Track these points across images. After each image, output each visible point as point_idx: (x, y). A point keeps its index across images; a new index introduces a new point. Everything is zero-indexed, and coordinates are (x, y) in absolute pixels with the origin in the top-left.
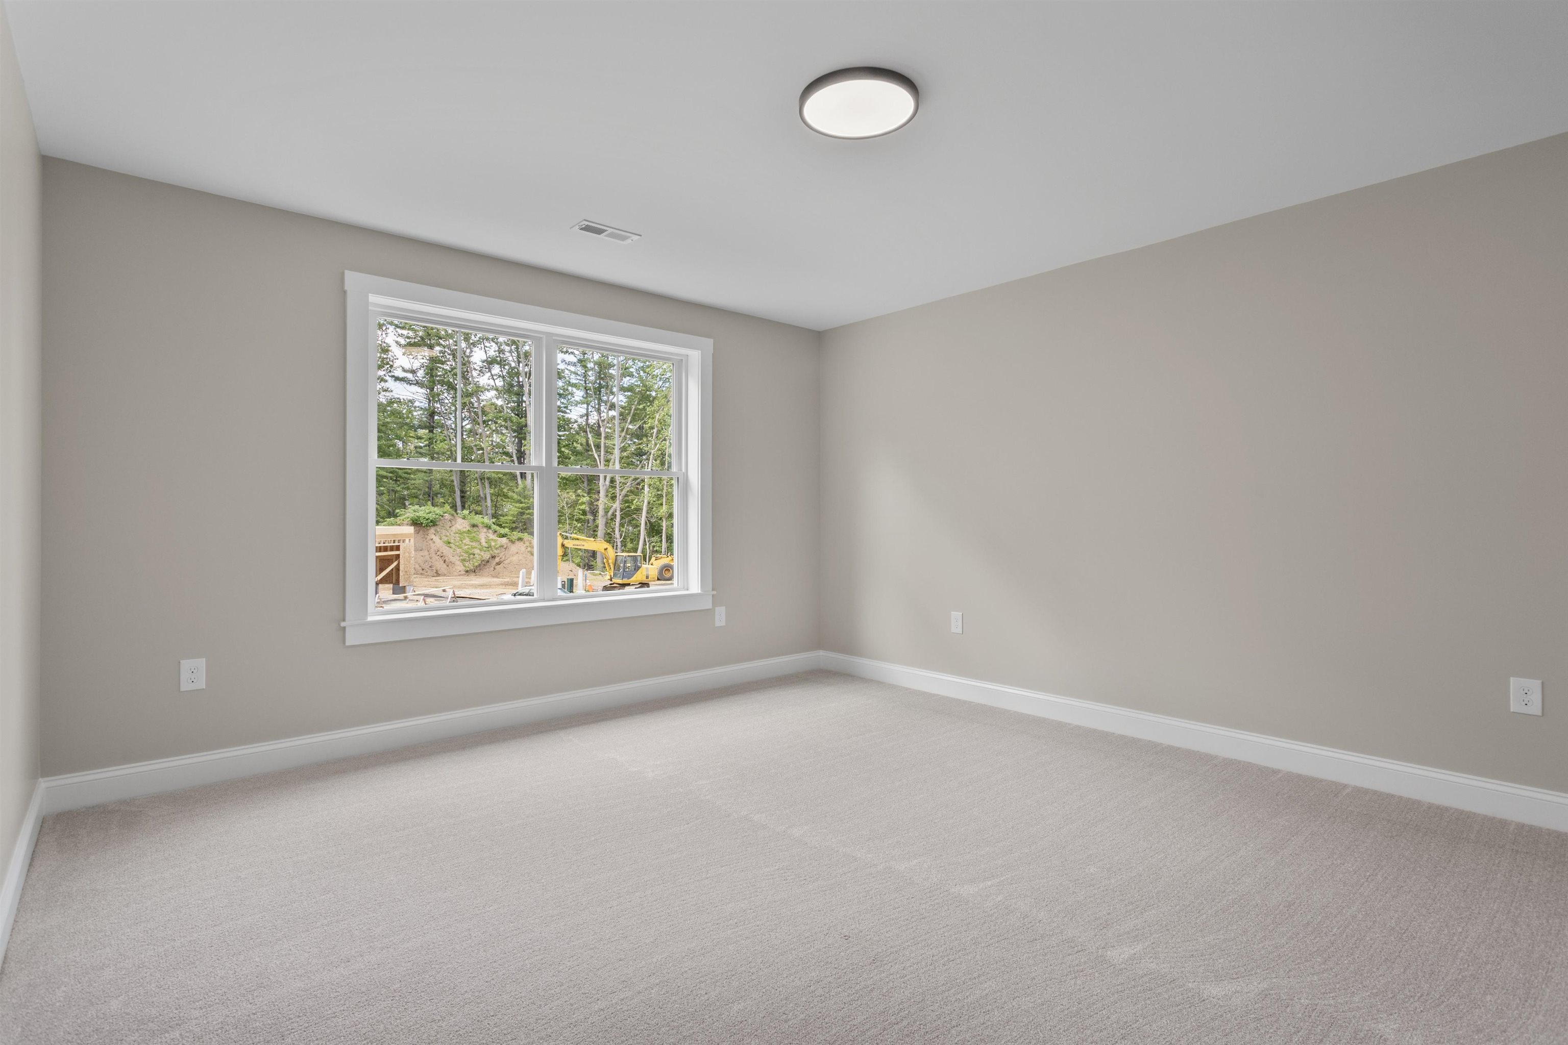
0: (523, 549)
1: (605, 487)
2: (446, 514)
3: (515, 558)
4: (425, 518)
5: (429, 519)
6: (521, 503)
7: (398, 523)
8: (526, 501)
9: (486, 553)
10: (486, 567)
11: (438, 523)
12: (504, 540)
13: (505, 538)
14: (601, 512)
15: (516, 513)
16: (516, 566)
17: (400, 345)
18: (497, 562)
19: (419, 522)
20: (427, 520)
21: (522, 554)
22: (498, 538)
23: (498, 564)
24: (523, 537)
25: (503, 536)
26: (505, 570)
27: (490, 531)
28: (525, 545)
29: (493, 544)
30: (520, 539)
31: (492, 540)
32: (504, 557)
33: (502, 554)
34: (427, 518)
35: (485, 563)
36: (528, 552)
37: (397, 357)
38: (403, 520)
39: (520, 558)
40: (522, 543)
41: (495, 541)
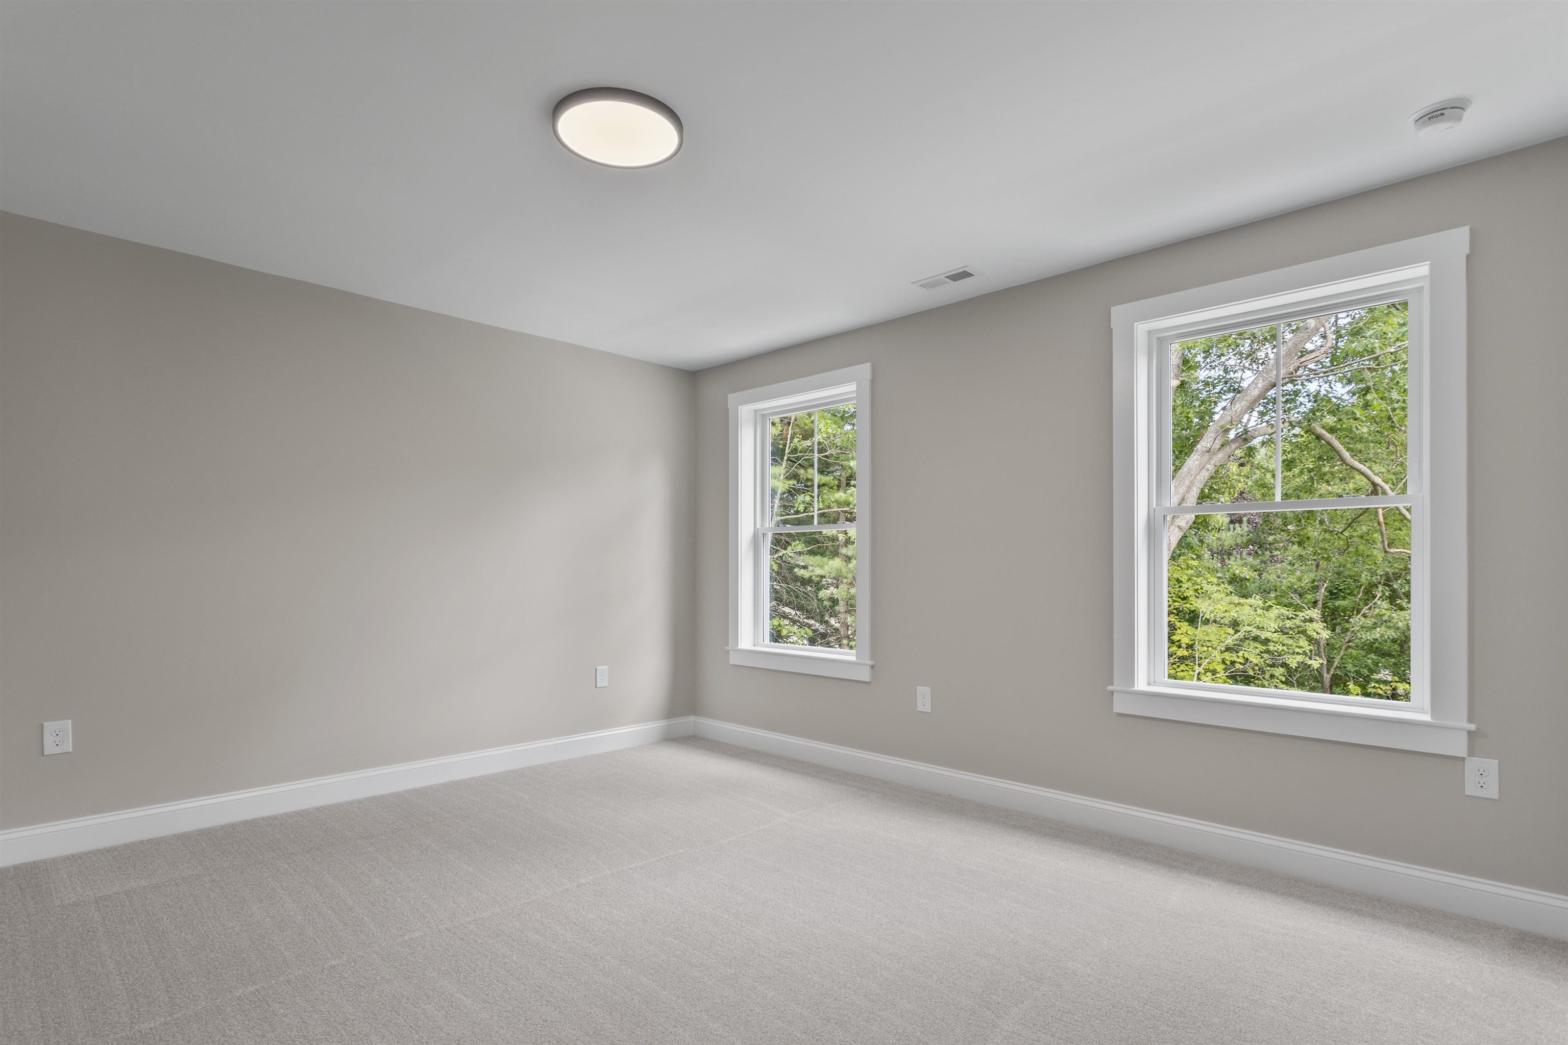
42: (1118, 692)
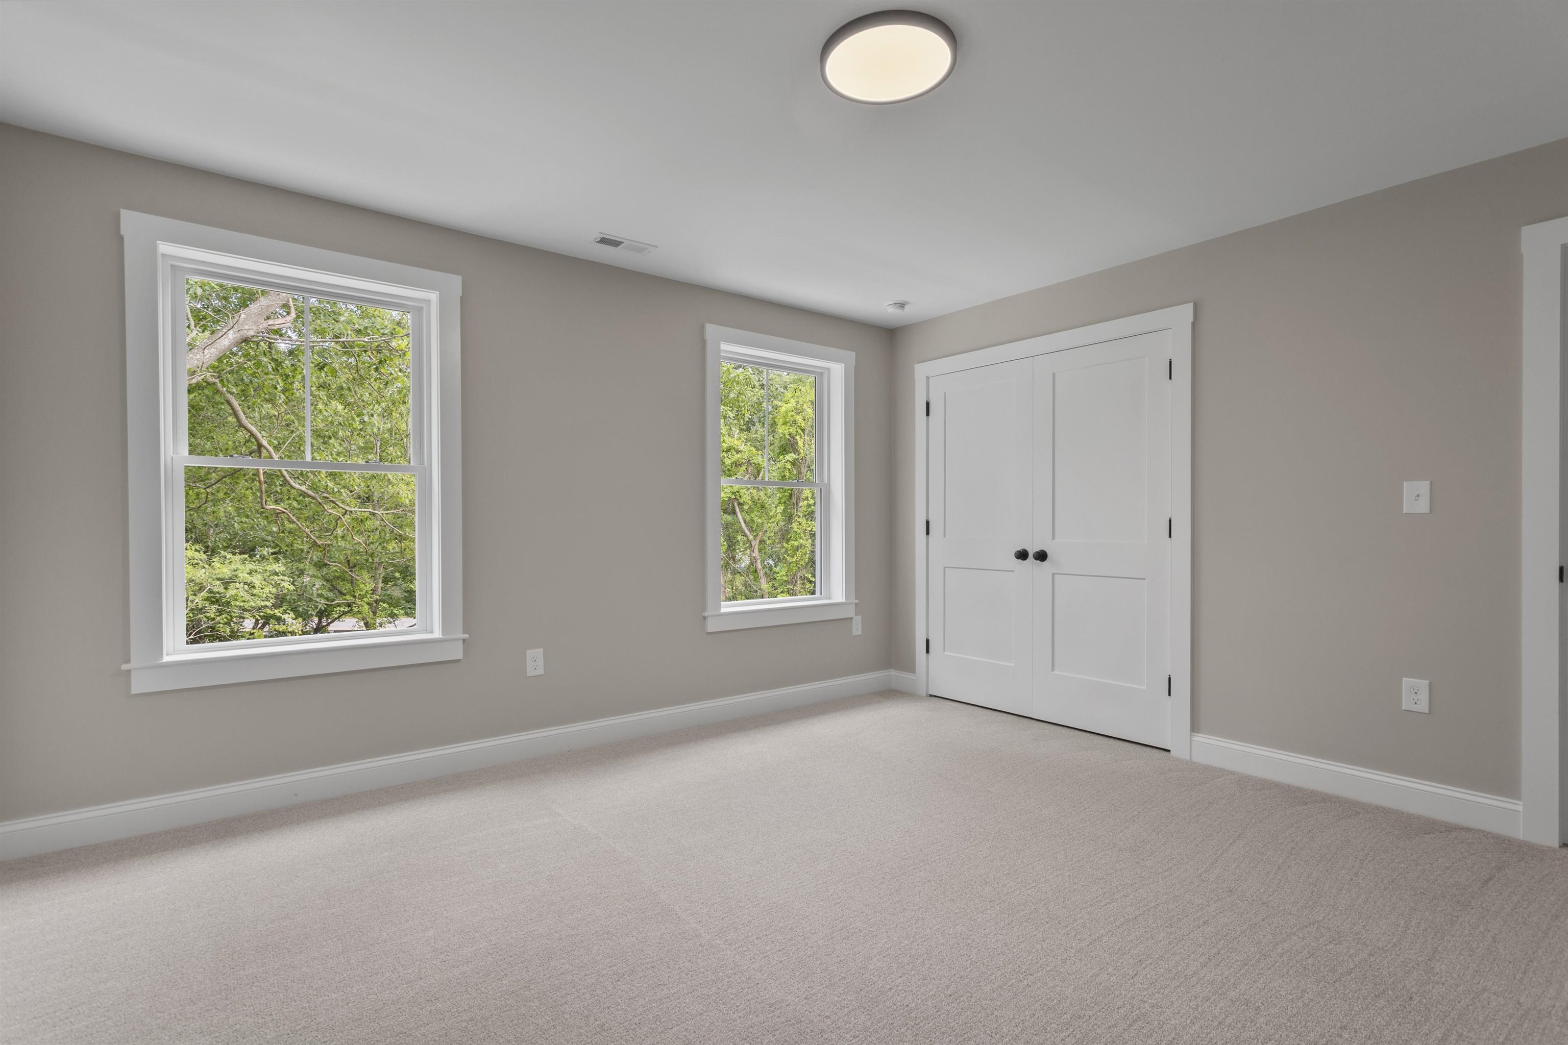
42: (710, 616)
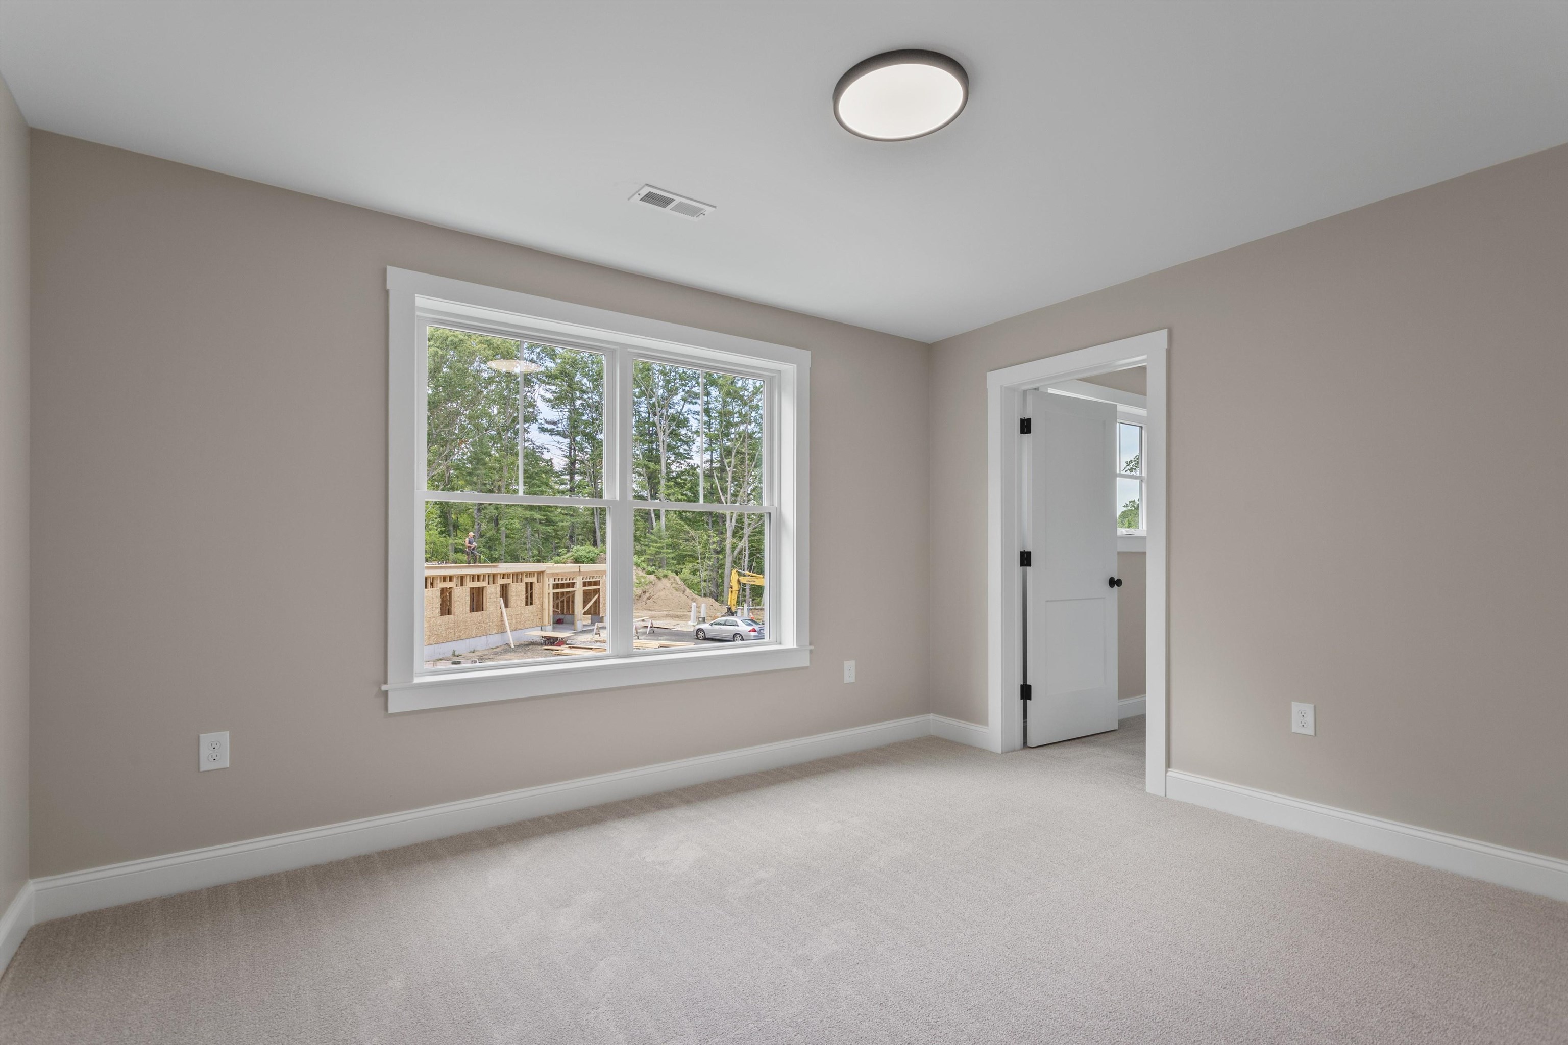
0: (668, 585)
1: (731, 528)
2: (602, 553)
3: (662, 594)
4: (586, 557)
5: (589, 557)
6: (657, 543)
7: (563, 561)
8: (662, 541)
9: (638, 588)
10: (639, 601)
11: (596, 561)
12: (652, 577)
13: (653, 575)
14: (728, 551)
15: (654, 552)
16: (665, 600)
17: (544, 399)
18: (648, 596)
19: (581, 561)
20: (588, 558)
21: (668, 589)
22: (648, 576)
23: (649, 598)
24: (668, 574)
25: (650, 573)
26: (655, 604)
27: (639, 569)
28: (670, 582)
29: (643, 580)
30: (665, 576)
31: (642, 577)
32: (652, 592)
33: (651, 589)
34: (588, 556)
35: (638, 598)
36: (673, 588)
37: (541, 411)
38: (567, 559)
39: (667, 593)
40: (667, 579)
41: (644, 578)
